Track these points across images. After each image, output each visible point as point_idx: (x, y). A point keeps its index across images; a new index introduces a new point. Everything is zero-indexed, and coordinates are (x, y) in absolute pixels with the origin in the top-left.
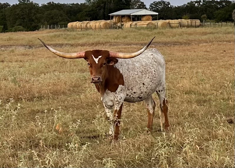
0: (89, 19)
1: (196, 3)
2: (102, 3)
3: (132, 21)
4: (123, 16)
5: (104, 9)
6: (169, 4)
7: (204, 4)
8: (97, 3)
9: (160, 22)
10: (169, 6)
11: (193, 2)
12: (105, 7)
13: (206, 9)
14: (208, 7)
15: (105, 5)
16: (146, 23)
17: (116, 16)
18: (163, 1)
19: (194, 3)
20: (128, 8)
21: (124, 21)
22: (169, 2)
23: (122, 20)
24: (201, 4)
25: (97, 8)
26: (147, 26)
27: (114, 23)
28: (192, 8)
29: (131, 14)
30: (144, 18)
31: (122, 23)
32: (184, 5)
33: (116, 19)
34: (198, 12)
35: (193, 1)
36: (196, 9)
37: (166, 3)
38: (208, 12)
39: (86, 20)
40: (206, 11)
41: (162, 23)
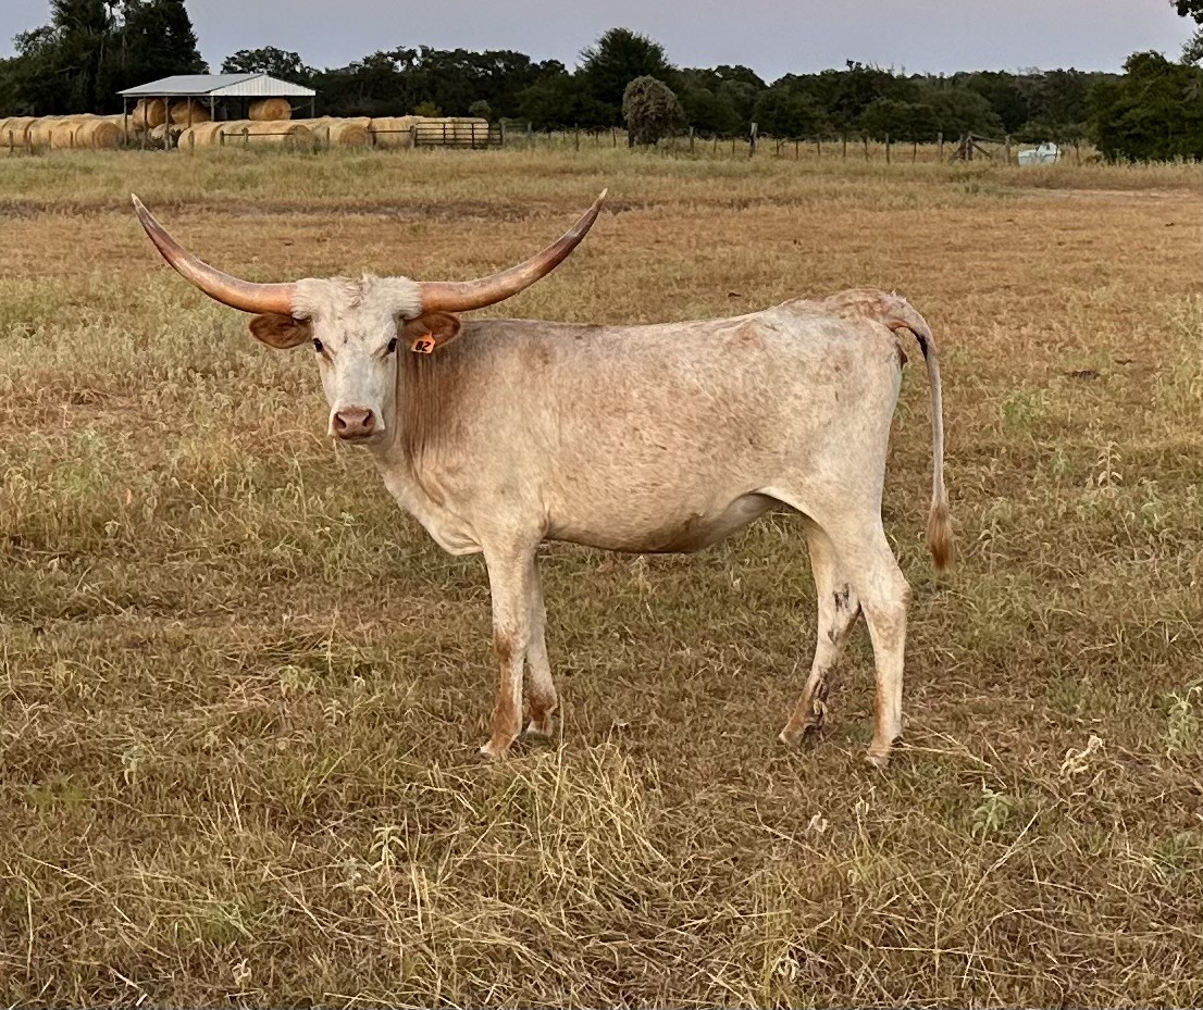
0: (32, 107)
1: (396, 60)
2: (86, 49)
3: (216, 120)
4: (177, 100)
5: (92, 70)
6: (297, 61)
7: (425, 64)
8: (62, 50)
9: (335, 126)
10: (298, 69)
11: (385, 56)
12: (95, 63)
13: (434, 82)
14: (440, 74)
15: (95, 56)
16: (277, 126)
17: (149, 98)
18: (274, 50)
19: (390, 59)
20: (186, 69)
21: (181, 121)
22: (295, 54)
23: (174, 116)
24: (415, 62)
25: (63, 66)
26: (285, 139)
27: (140, 126)
28: (381, 79)
29: (212, 94)
30: (262, 110)
31: (175, 128)
32: (353, 66)
33: (149, 113)
34: (405, 93)
35: (385, 52)
36: (394, 82)
37: (285, 57)
38: (440, 93)
39: (20, 113)
40: (433, 92)
41: (344, 127)
